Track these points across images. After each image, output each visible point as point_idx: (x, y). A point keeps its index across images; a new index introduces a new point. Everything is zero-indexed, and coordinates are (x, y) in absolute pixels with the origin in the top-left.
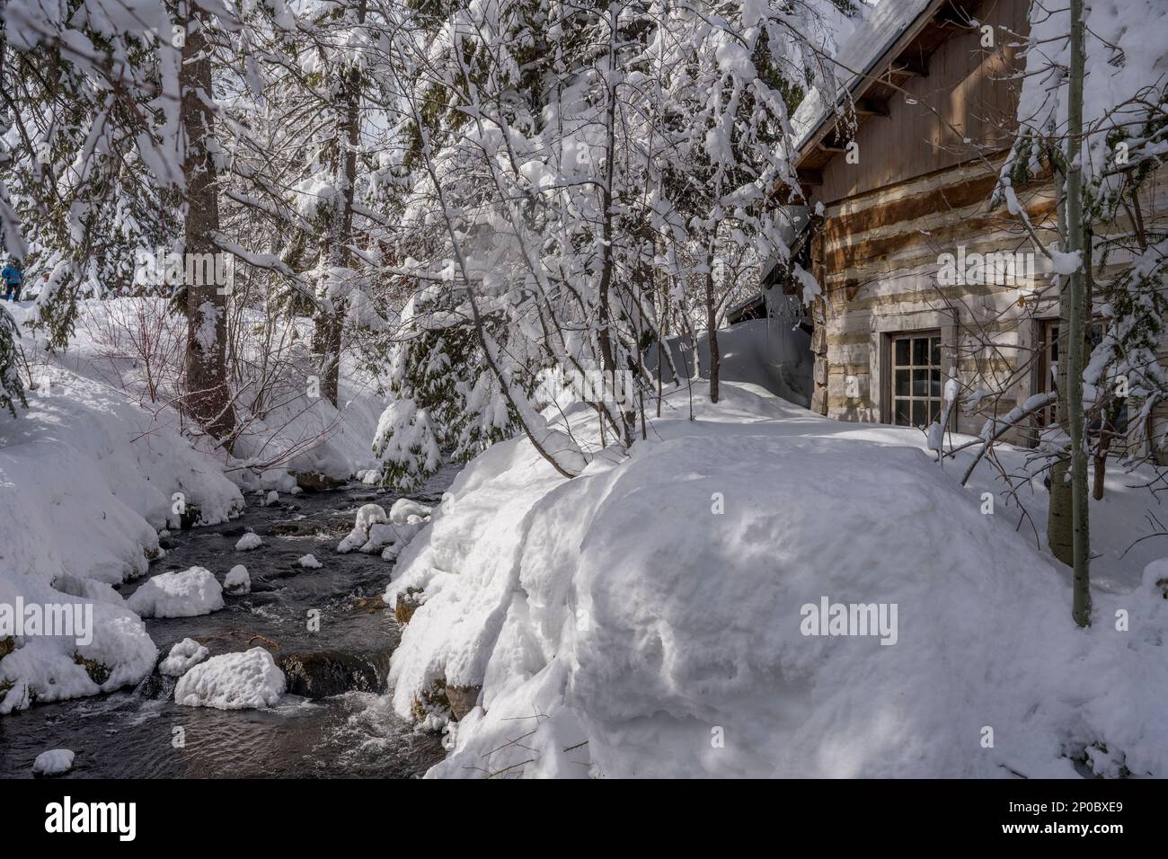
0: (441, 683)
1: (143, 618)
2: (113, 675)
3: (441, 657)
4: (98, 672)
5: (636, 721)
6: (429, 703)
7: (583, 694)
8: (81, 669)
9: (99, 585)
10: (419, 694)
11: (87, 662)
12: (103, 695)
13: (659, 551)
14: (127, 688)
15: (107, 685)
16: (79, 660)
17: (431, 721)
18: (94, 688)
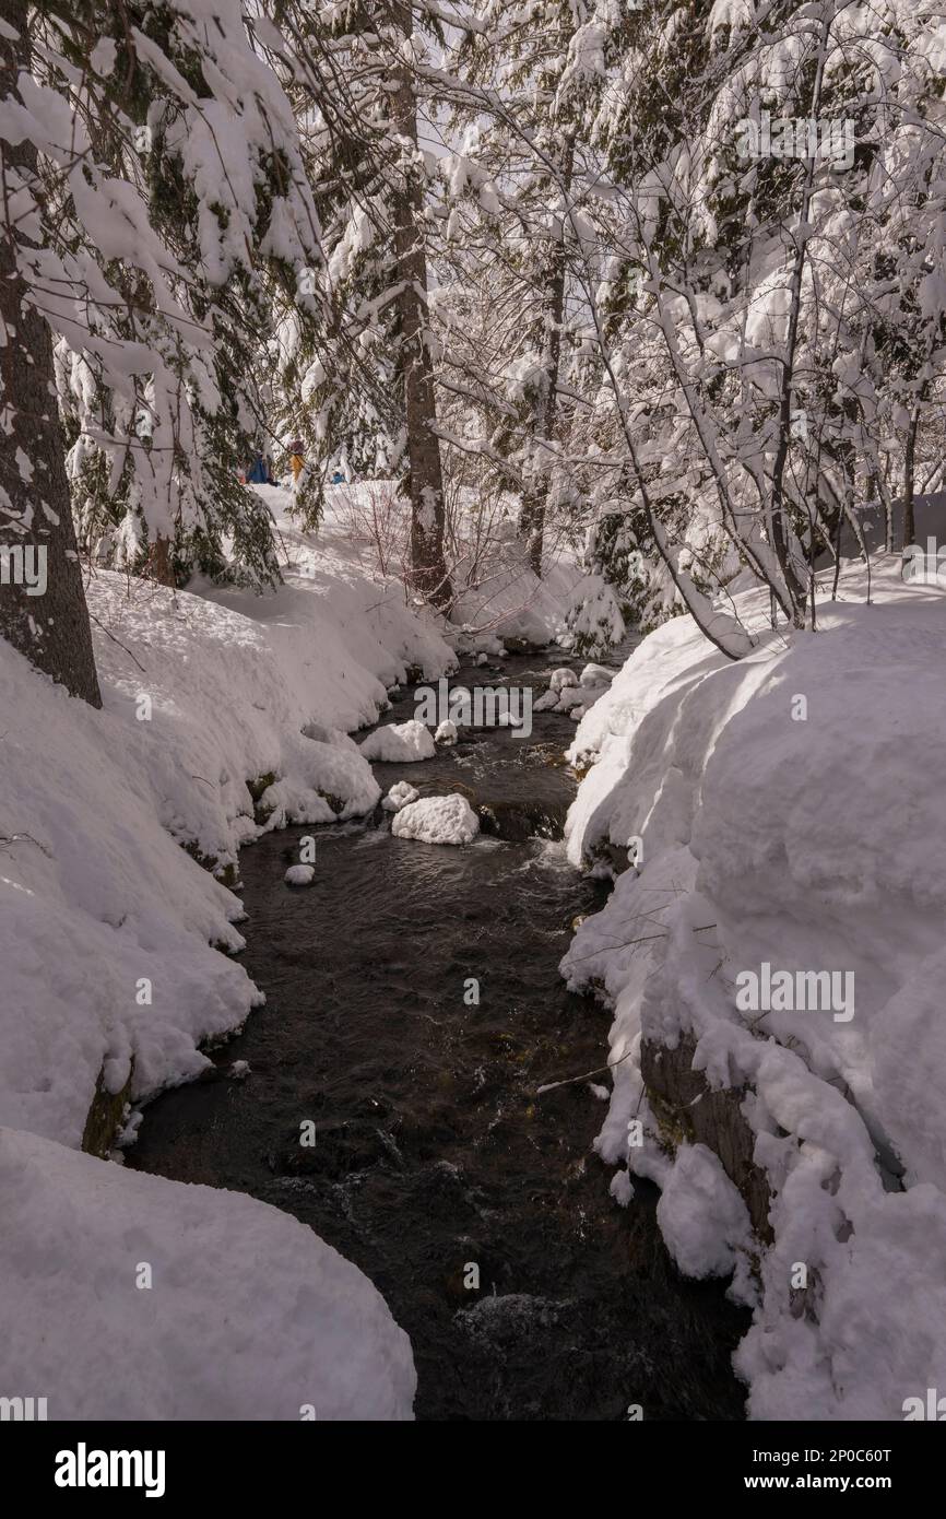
0: (606, 839)
1: (371, 762)
2: (347, 807)
3: (607, 817)
4: (336, 804)
5: (760, 915)
6: (596, 855)
7: (709, 884)
8: (323, 801)
9: (337, 734)
10: (587, 847)
11: (327, 795)
12: (339, 822)
13: (786, 761)
14: (357, 818)
15: (343, 815)
16: (321, 794)
17: (598, 871)
18: (332, 816)
